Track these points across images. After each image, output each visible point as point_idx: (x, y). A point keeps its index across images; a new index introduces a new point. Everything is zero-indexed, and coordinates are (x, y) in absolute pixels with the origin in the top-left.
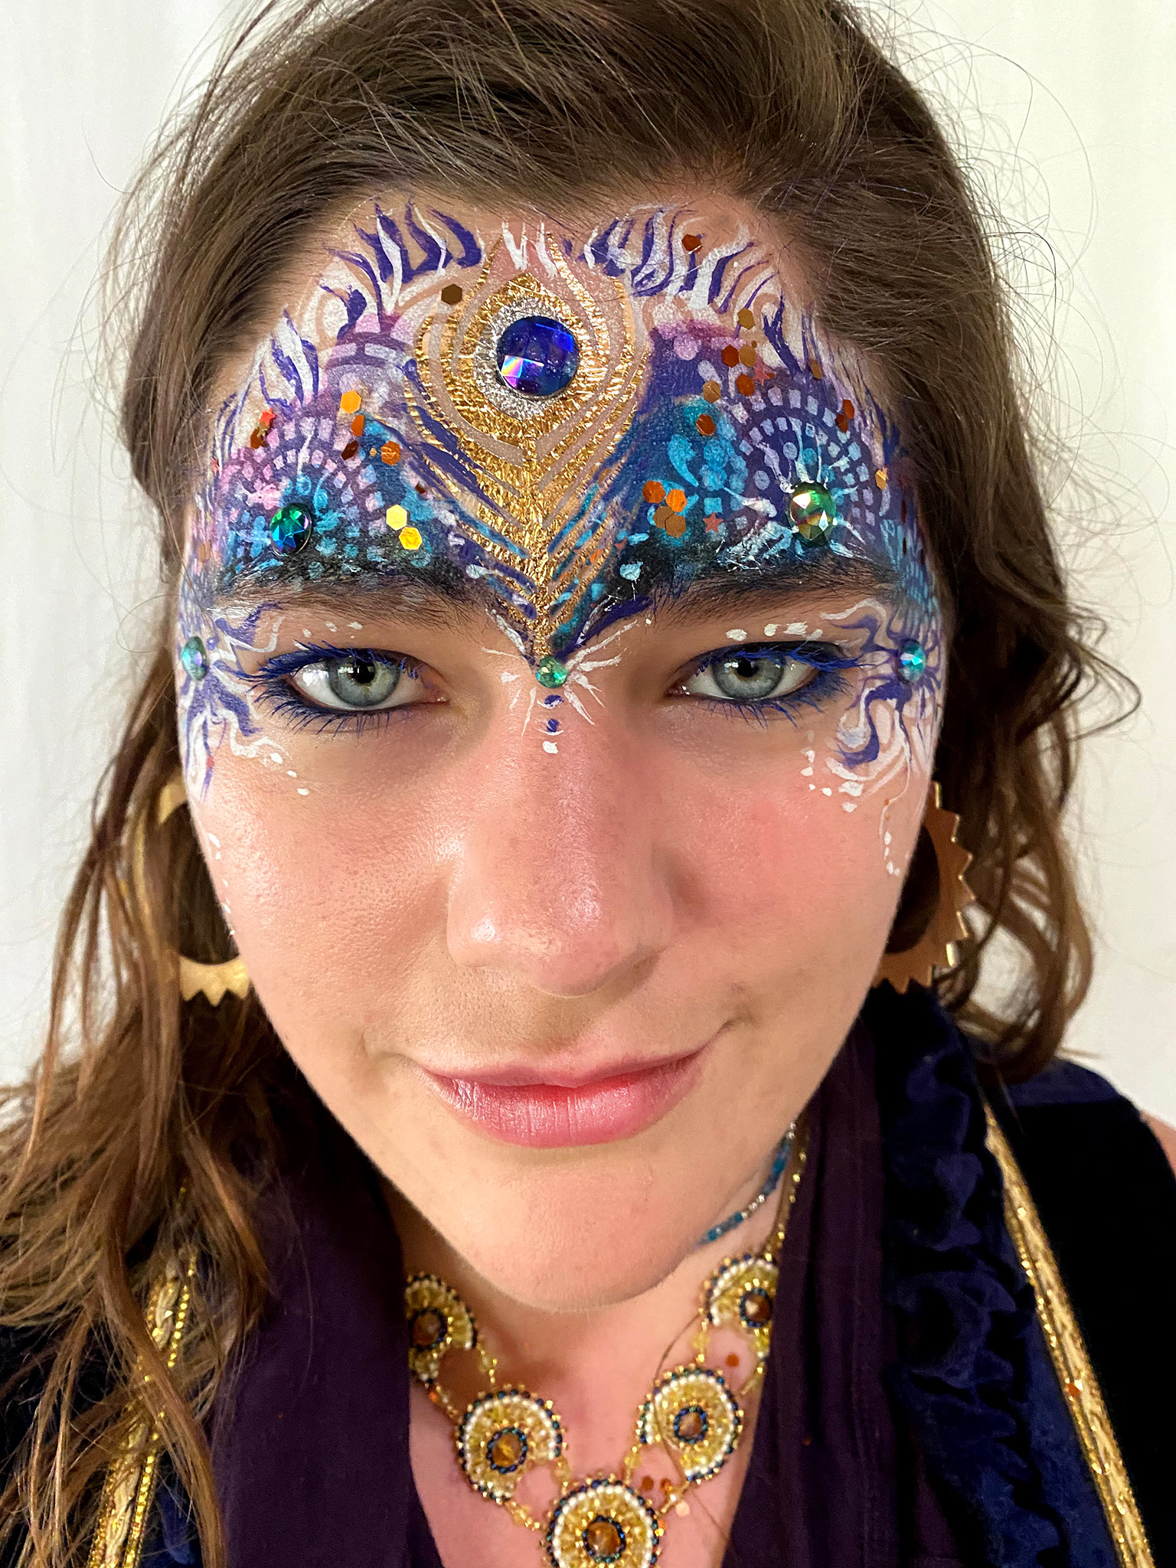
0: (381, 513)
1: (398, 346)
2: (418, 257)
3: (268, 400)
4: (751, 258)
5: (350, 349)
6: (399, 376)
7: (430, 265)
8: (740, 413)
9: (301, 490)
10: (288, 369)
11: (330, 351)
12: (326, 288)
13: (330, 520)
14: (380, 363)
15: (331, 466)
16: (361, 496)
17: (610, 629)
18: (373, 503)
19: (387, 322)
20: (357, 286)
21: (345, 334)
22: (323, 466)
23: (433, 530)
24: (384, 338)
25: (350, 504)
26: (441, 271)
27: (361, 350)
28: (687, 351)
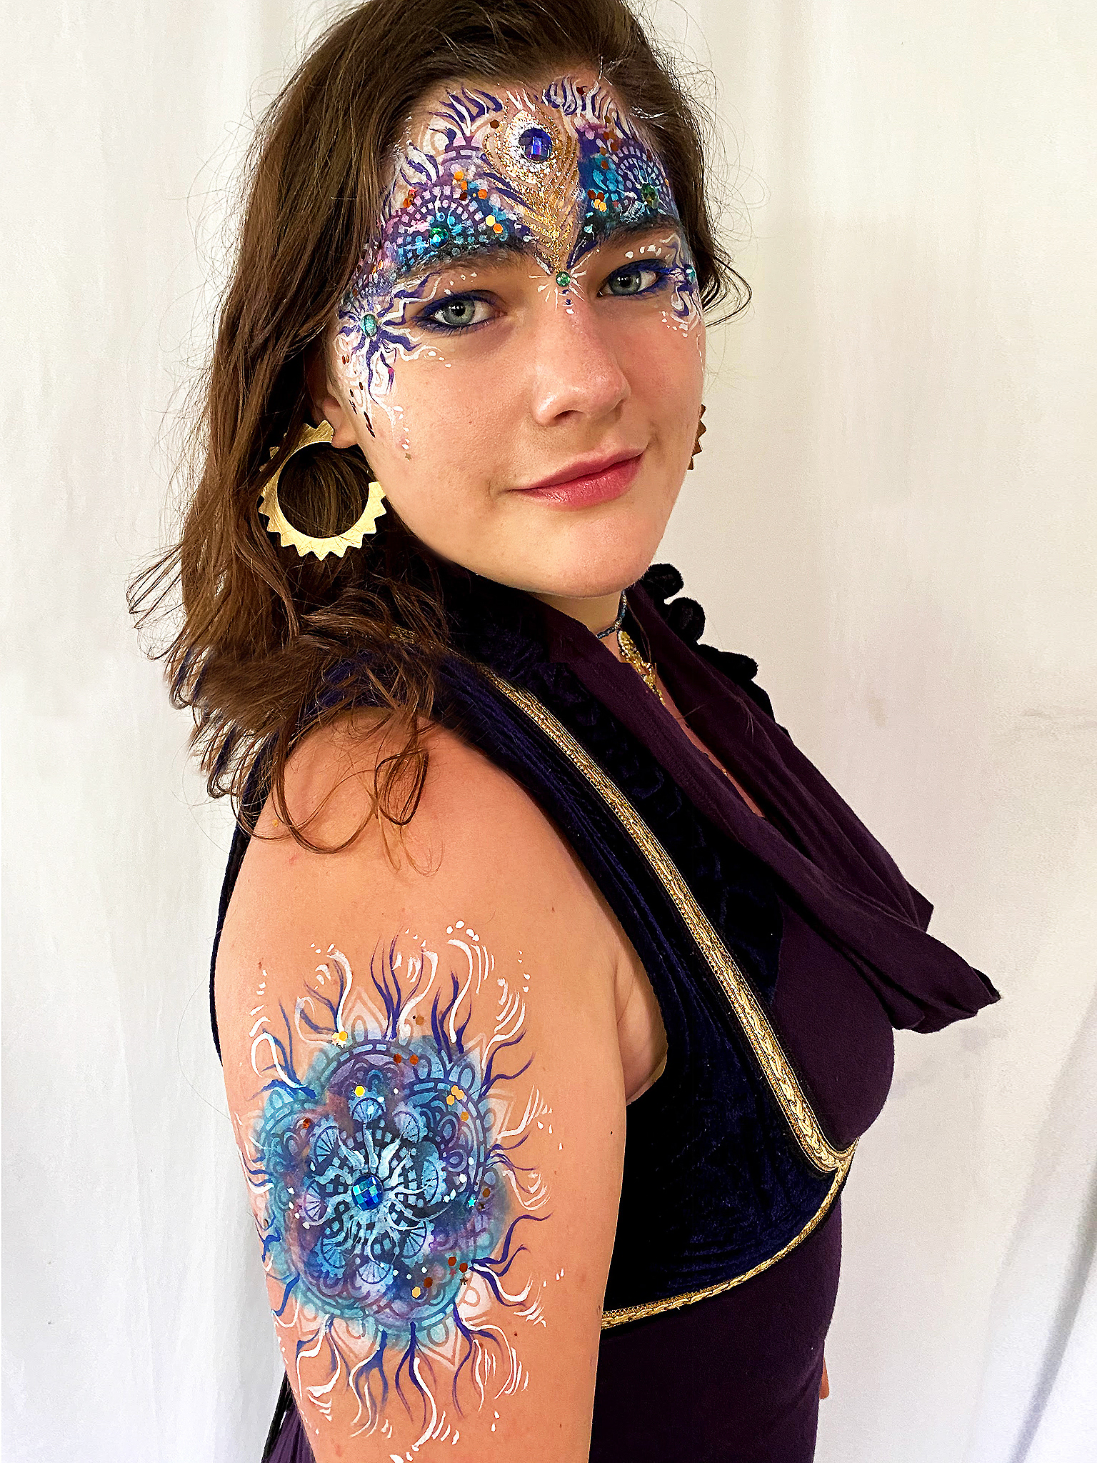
0: (483, 220)
1: (477, 149)
2: (475, 111)
3: (411, 185)
4: (603, 93)
5: (453, 154)
6: (479, 162)
7: (481, 112)
8: (615, 158)
9: (439, 219)
10: (419, 168)
11: (443, 156)
12: (433, 130)
13: (458, 228)
14: (469, 157)
15: (454, 206)
16: (471, 215)
17: (583, 257)
18: (478, 216)
19: (468, 140)
20: (449, 126)
21: (448, 148)
22: (449, 207)
23: (508, 224)
24: (468, 146)
25: (467, 219)
26: (487, 115)
27: (458, 153)
28: (590, 136)
